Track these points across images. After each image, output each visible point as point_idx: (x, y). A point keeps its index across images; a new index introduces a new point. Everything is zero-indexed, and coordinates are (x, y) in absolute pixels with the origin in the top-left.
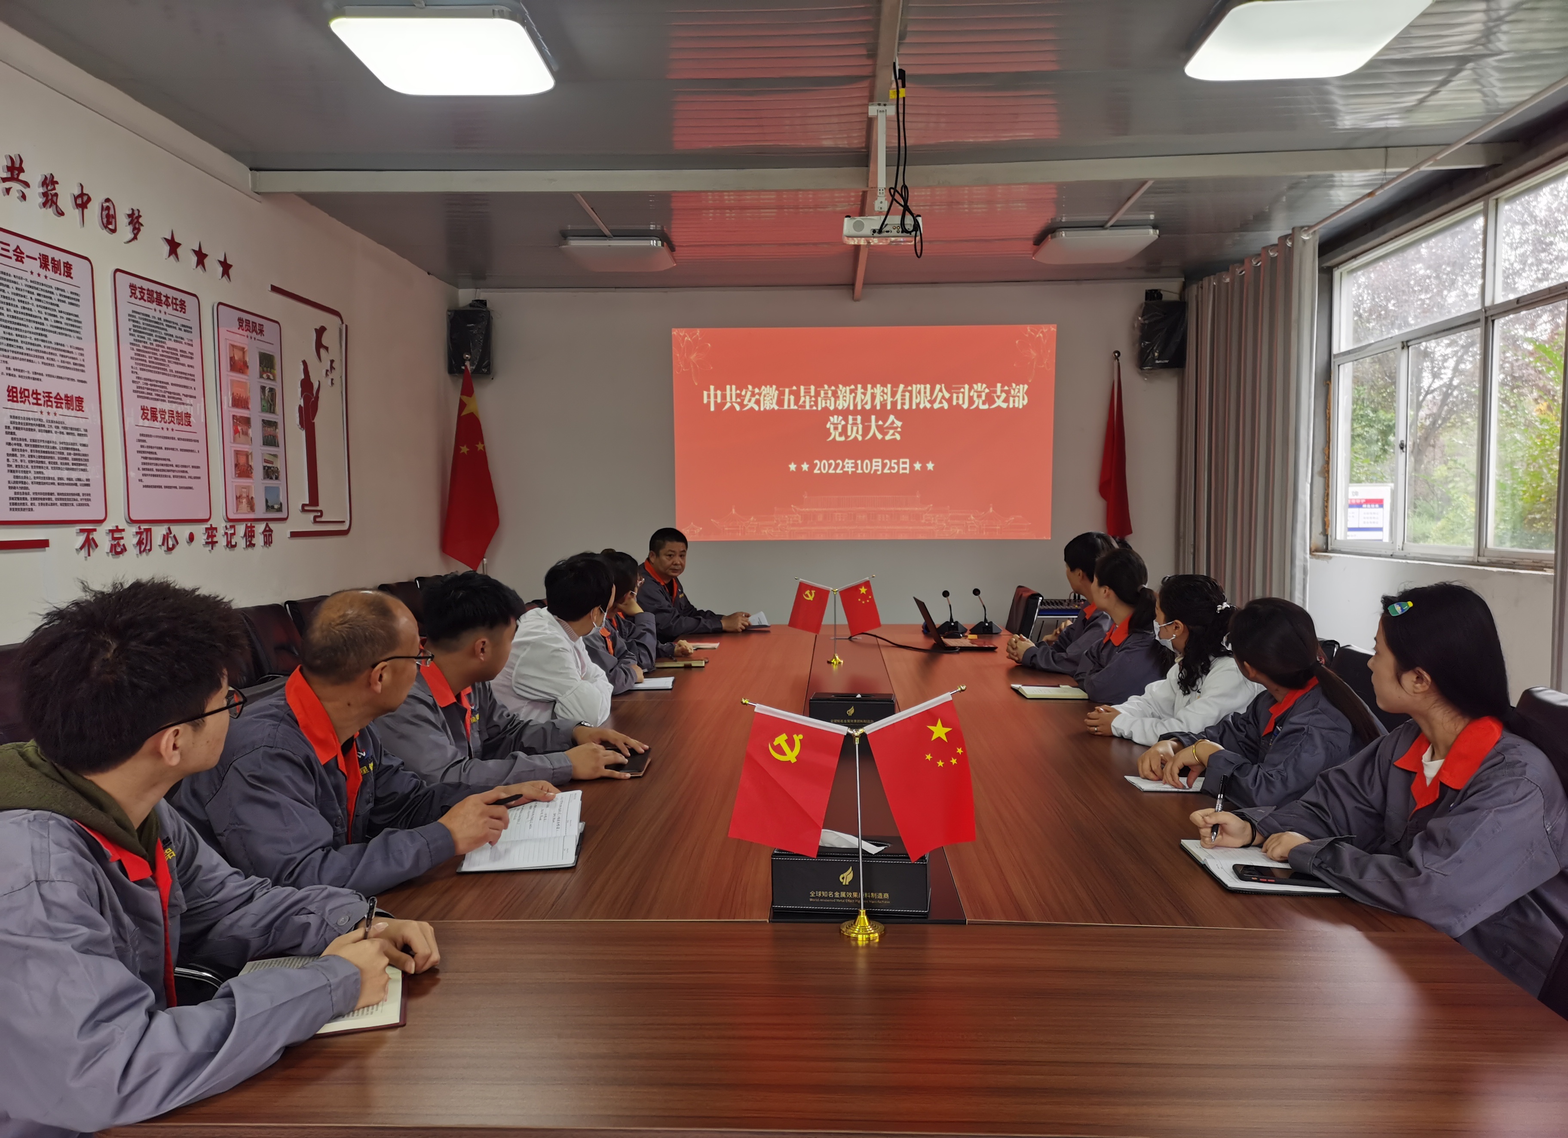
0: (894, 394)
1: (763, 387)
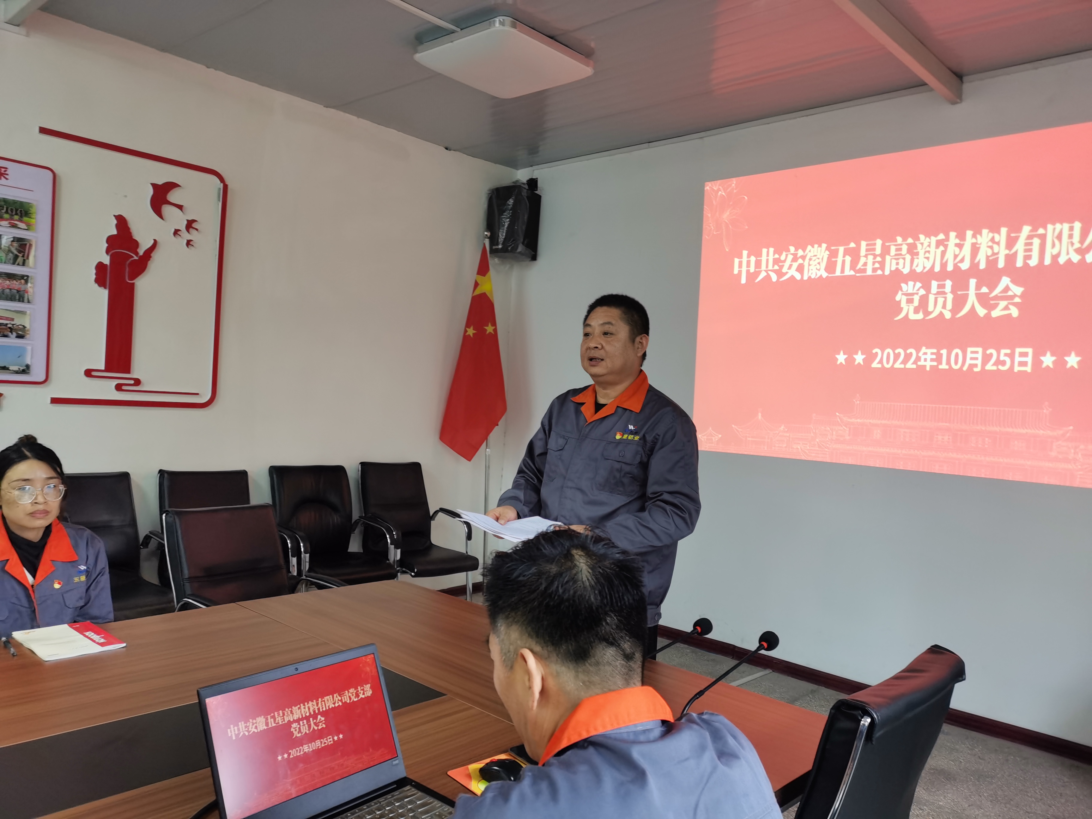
0: (1011, 242)
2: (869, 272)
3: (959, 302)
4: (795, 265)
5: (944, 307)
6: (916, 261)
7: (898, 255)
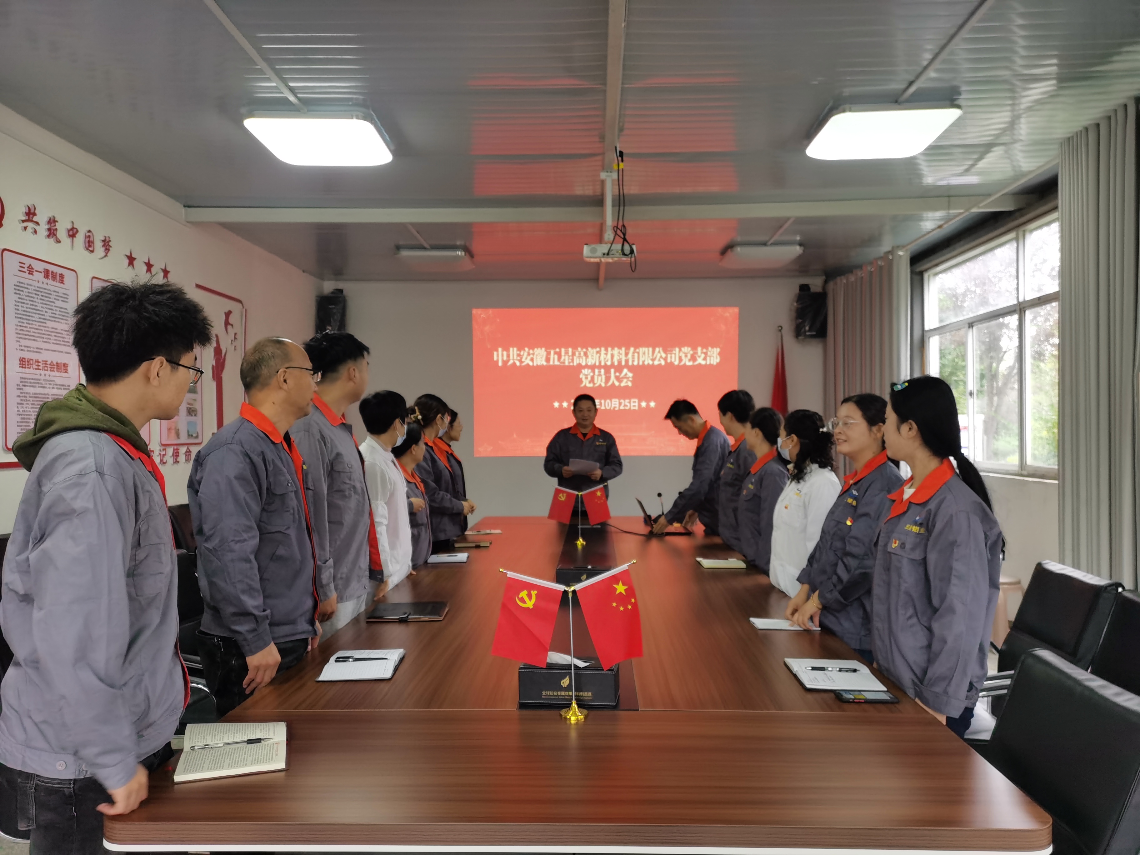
0: (627, 354)
1: (536, 349)
2: (567, 363)
3: (608, 379)
4: (529, 358)
5: (601, 381)
6: (588, 360)
7: (580, 357)
